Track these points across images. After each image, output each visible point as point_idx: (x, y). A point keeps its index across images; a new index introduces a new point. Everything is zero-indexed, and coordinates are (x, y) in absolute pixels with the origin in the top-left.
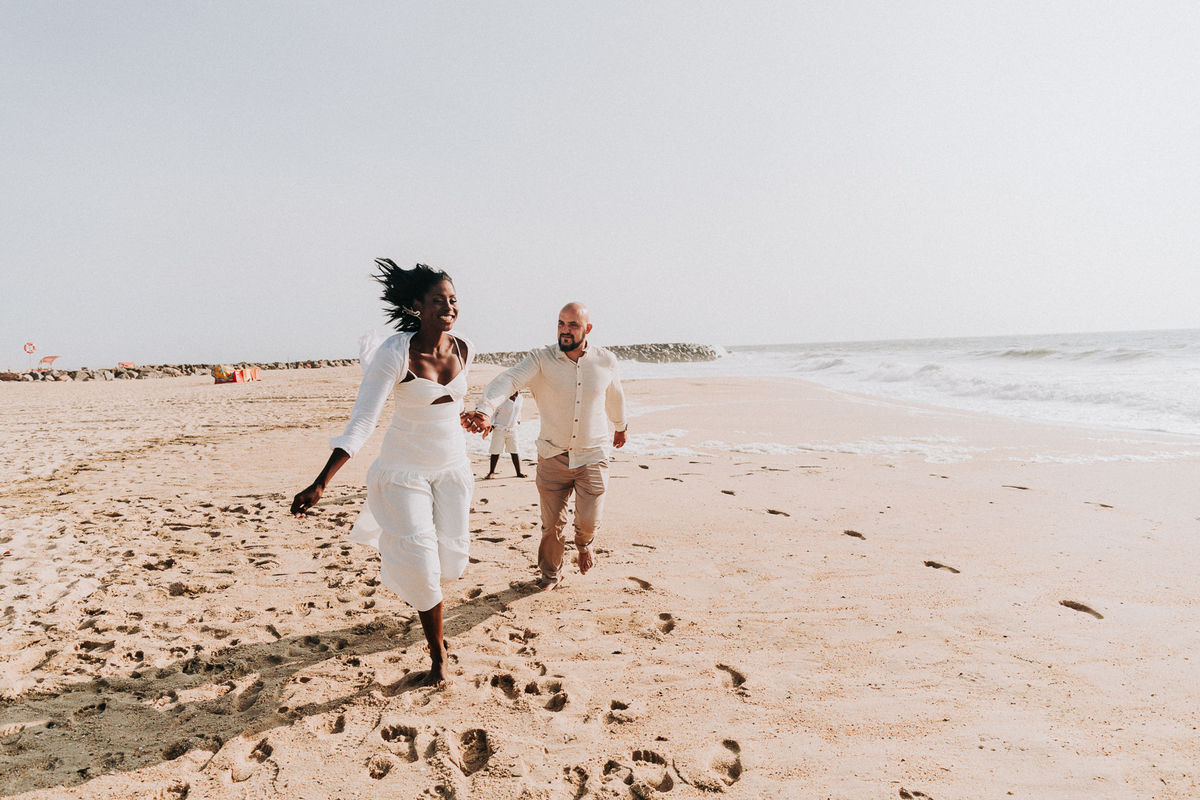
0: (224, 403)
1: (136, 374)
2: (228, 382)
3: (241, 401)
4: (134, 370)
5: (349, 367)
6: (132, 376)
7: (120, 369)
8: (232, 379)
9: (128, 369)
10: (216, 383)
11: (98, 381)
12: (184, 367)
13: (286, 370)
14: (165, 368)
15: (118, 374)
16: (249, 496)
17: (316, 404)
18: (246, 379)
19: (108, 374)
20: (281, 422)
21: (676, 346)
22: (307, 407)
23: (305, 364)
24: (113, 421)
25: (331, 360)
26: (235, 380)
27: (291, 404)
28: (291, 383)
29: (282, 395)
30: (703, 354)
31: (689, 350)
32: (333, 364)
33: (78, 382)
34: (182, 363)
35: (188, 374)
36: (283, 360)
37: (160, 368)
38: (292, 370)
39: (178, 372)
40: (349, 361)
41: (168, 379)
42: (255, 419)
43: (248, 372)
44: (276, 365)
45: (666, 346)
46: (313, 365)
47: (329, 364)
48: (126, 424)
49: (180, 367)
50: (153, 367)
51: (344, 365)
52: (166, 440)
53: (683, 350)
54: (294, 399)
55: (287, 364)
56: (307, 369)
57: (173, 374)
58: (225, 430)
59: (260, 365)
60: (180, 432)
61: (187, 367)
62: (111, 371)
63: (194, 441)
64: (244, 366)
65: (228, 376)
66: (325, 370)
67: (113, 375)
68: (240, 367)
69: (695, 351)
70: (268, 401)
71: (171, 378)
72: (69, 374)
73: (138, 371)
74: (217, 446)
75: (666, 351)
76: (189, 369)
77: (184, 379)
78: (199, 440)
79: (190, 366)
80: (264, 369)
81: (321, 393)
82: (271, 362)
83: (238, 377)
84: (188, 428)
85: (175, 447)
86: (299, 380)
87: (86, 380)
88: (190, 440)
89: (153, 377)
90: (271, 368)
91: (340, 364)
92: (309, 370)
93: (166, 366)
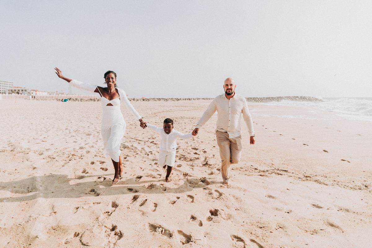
1: (148, 100)
6: (147, 100)
7: (144, 99)
11: (139, 101)
13: (183, 100)
15: (143, 100)
19: (141, 100)
21: (301, 97)
23: (188, 99)
25: (194, 98)
30: (310, 100)
31: (305, 98)
33: (135, 101)
34: (158, 98)
35: (159, 101)
36: (182, 98)
38: (184, 100)
39: (157, 100)
40: (199, 99)
45: (298, 97)
46: (190, 99)
47: (194, 99)
49: (157, 99)
50: (151, 98)
53: (303, 98)
57: (156, 101)
66: (193, 101)
69: (308, 99)
72: (133, 99)
75: (297, 99)
76: (159, 99)
77: (158, 102)
82: (179, 98)
87: (137, 101)
89: (151, 101)
91: (197, 99)
92: (189, 101)
93: (154, 98)
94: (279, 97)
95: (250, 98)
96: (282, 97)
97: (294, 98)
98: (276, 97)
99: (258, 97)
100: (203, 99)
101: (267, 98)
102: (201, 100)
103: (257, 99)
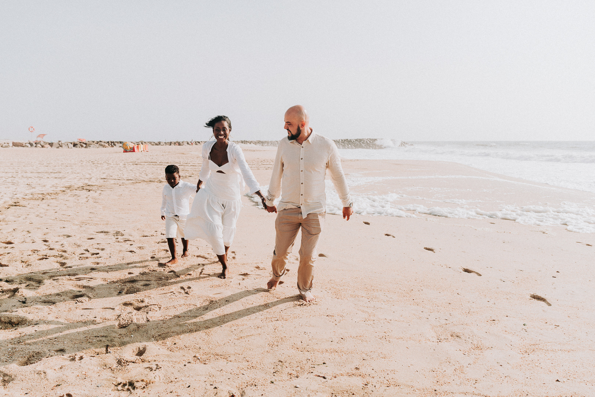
0: (121, 164)
1: (84, 145)
2: (130, 151)
3: (131, 164)
4: (83, 143)
6: (82, 146)
7: (77, 143)
8: (133, 150)
9: (80, 143)
10: (123, 152)
11: (63, 148)
12: (110, 142)
13: (164, 146)
14: (100, 143)
15: (75, 145)
16: (102, 232)
18: (140, 150)
19: (70, 145)
20: (147, 179)
23: (175, 143)
24: (55, 173)
26: (134, 151)
27: (158, 166)
28: (164, 154)
29: (155, 161)
32: (190, 144)
33: (54, 148)
34: (109, 140)
35: (111, 147)
36: (163, 141)
37: (97, 143)
38: (168, 146)
39: (107, 145)
40: (199, 142)
41: (99, 149)
42: (133, 176)
43: (141, 146)
46: (179, 144)
47: (188, 143)
48: (61, 175)
49: (108, 142)
50: (93, 142)
52: (76, 186)
55: (166, 143)
56: (176, 146)
57: (102, 146)
58: (112, 182)
59: (150, 143)
60: (86, 181)
61: (111, 143)
62: (71, 143)
63: (91, 189)
64: (142, 143)
65: (131, 148)
67: (72, 145)
68: (140, 143)
70: (146, 164)
72: (49, 144)
73: (86, 144)
74: (102, 192)
76: (112, 144)
77: (107, 149)
78: (93, 188)
79: (113, 142)
80: (153, 145)
83: (136, 149)
84: (93, 179)
85: (78, 192)
87: (58, 148)
88: (88, 188)
89: (92, 148)
90: (156, 144)
93: (101, 142)
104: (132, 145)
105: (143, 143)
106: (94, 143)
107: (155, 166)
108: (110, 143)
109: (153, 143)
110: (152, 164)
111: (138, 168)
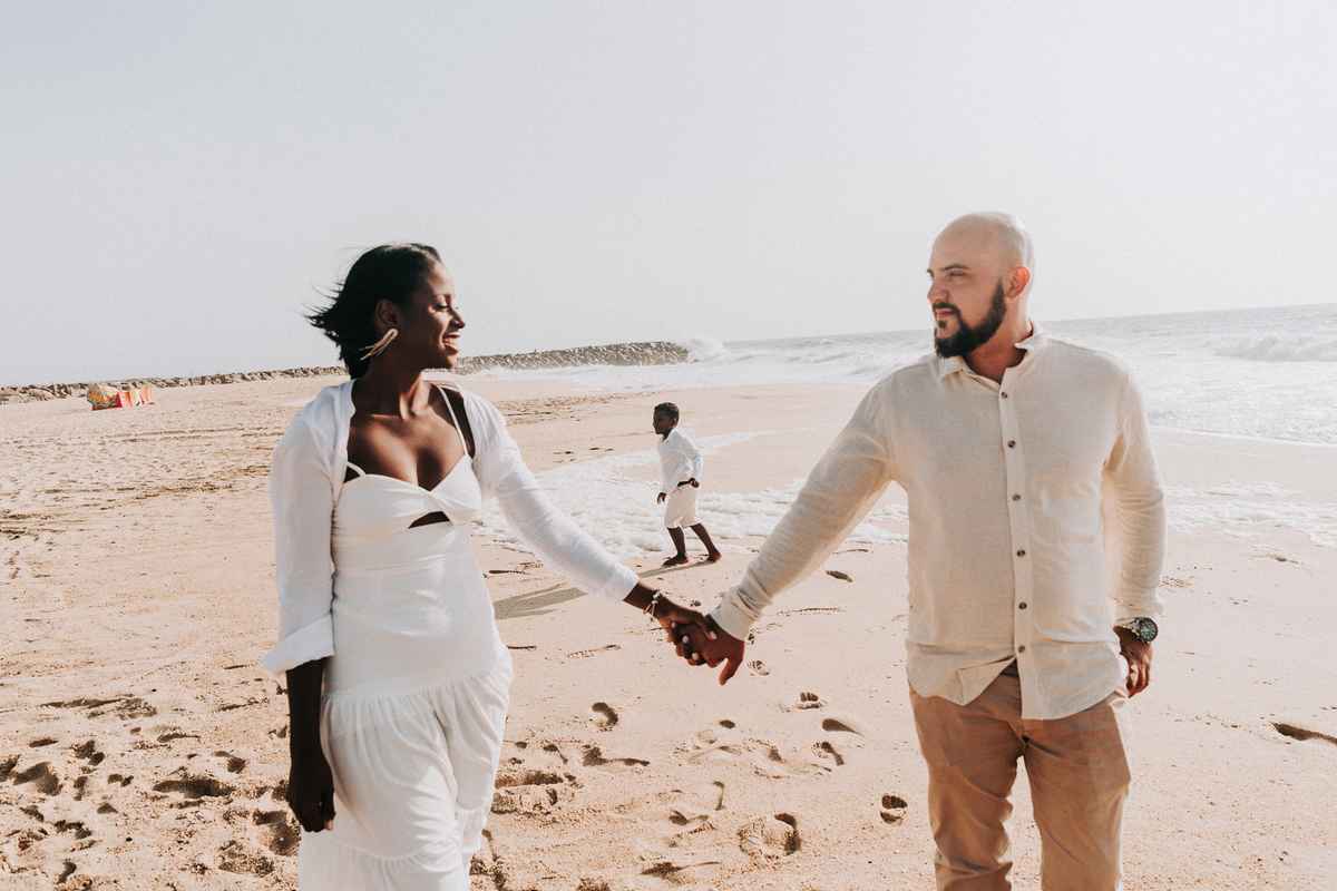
2: (110, 407)
3: (121, 439)
5: (269, 382)
8: (116, 403)
10: (94, 409)
12: (56, 388)
13: (189, 387)
14: (31, 390)
17: (227, 441)
18: (134, 402)
22: (212, 449)
23: (213, 380)
25: (245, 372)
26: (119, 405)
27: (191, 442)
28: (194, 407)
29: (179, 427)
32: (249, 377)
34: (56, 382)
35: (62, 396)
36: (184, 375)
37: (25, 390)
38: (197, 387)
39: (49, 394)
40: (269, 374)
41: (35, 403)
43: (136, 394)
44: (177, 381)
46: (223, 380)
47: (244, 378)
49: (52, 387)
50: (15, 389)
51: (263, 378)
54: (195, 434)
55: (190, 380)
56: (216, 385)
57: (41, 398)
59: (155, 382)
61: (60, 388)
64: (134, 384)
65: (111, 399)
66: (239, 385)
68: (130, 385)
70: (159, 437)
71: (39, 401)
76: (62, 391)
77: (56, 403)
79: (64, 386)
80: (160, 387)
81: (233, 422)
82: (169, 377)
83: (123, 401)
86: (205, 402)
89: (15, 401)
90: (169, 385)
91: (257, 377)
92: (219, 387)
93: (33, 387)
94: (586, 350)
95: (483, 358)
96: (597, 349)
97: (637, 350)
98: (577, 351)
99: (514, 354)
100: (286, 372)
101: (545, 355)
102: (278, 378)
103: (508, 360)
104: (112, 392)
105: (138, 384)
106: (16, 392)
107: (184, 443)
108: (57, 390)
109: (160, 383)
110: (172, 436)
111: (141, 452)
